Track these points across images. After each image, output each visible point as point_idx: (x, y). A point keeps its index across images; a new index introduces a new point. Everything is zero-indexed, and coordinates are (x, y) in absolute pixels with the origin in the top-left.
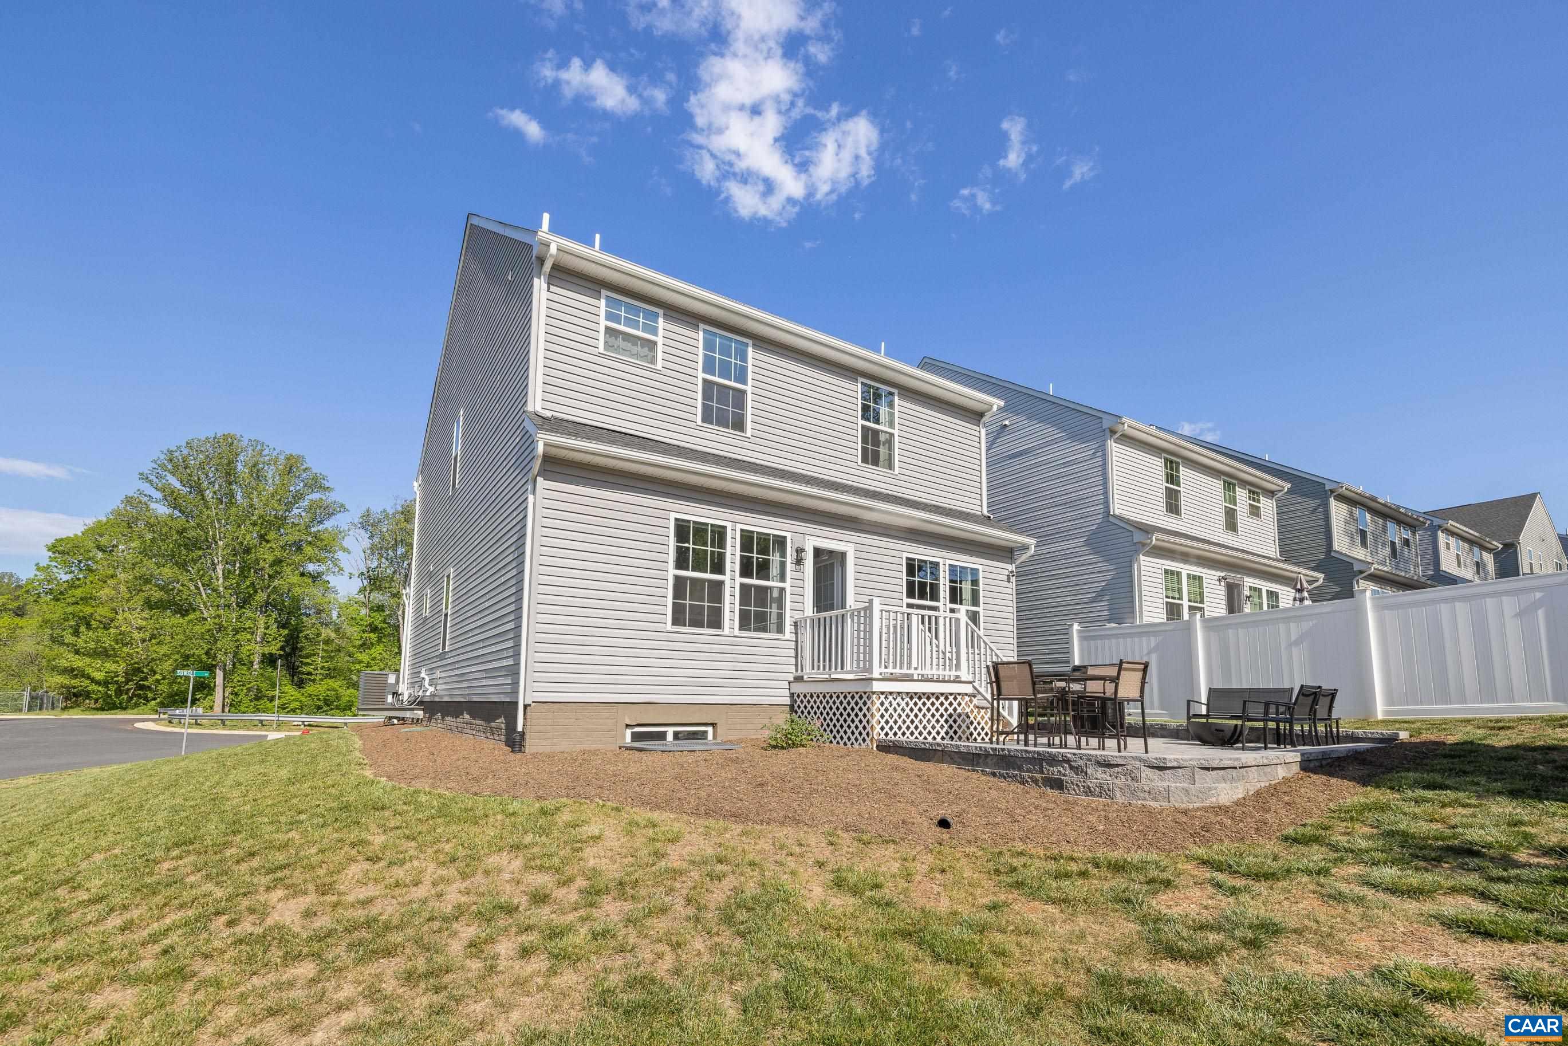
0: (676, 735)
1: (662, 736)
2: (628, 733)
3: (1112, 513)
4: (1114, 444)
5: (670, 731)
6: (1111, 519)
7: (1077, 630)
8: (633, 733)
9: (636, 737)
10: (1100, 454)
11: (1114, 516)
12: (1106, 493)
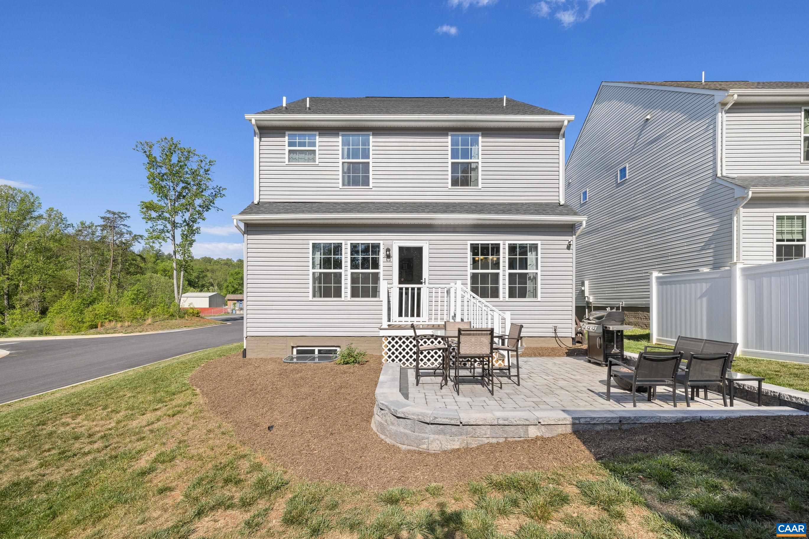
0: (320, 352)
1: (313, 352)
2: (295, 350)
3: (719, 175)
4: (725, 115)
5: (317, 349)
6: (718, 180)
7: (658, 278)
8: (297, 350)
9: (299, 352)
10: (711, 127)
11: (723, 178)
12: (715, 159)
